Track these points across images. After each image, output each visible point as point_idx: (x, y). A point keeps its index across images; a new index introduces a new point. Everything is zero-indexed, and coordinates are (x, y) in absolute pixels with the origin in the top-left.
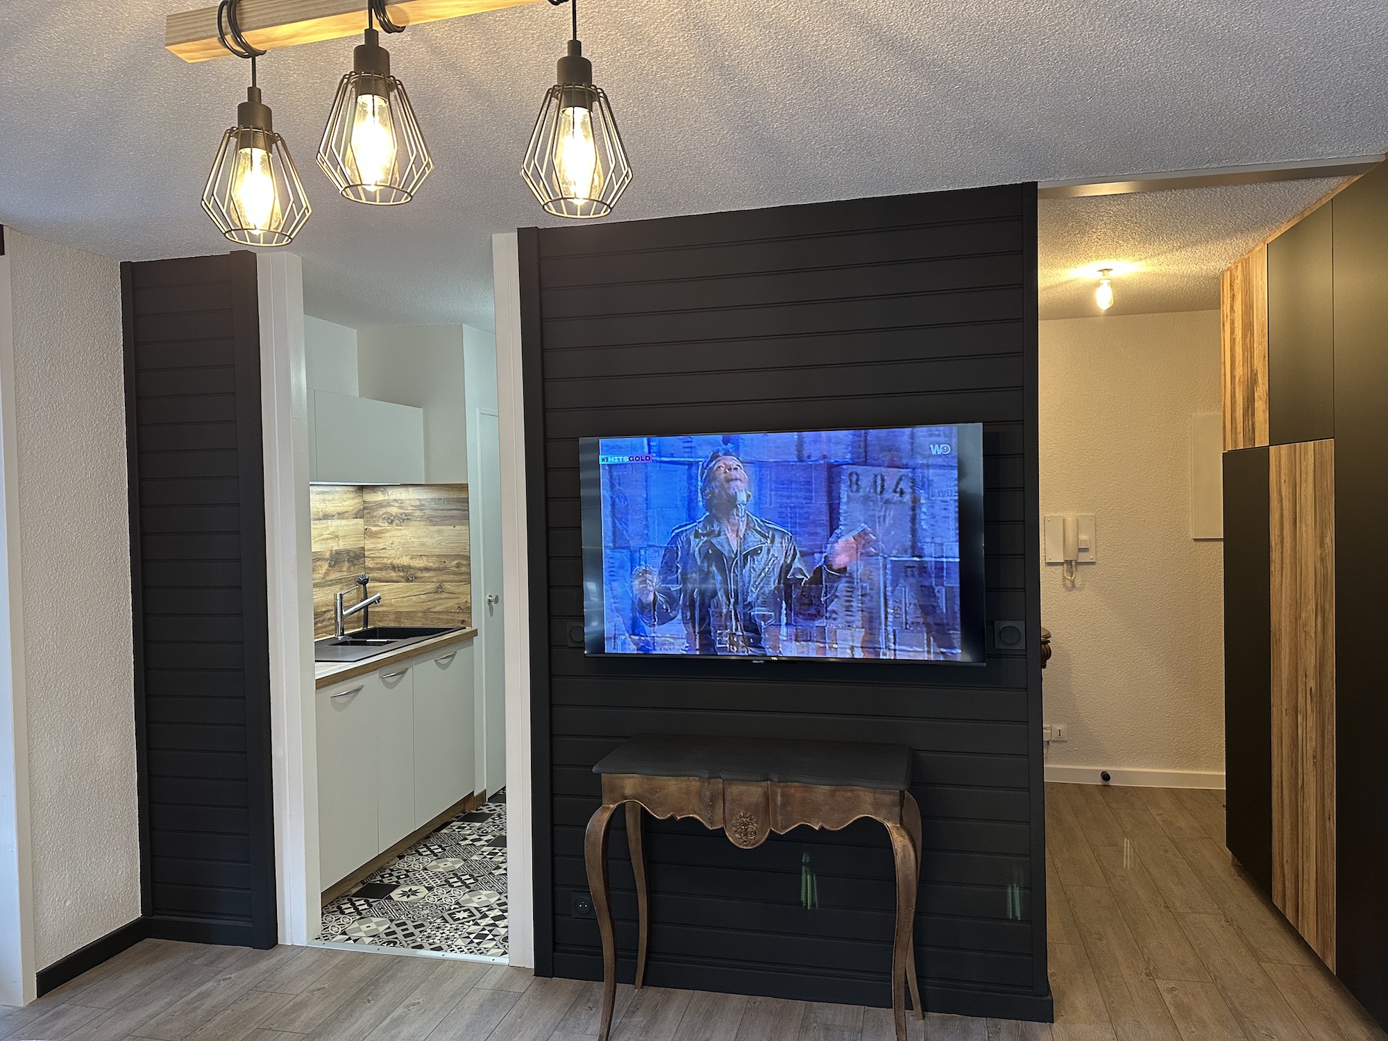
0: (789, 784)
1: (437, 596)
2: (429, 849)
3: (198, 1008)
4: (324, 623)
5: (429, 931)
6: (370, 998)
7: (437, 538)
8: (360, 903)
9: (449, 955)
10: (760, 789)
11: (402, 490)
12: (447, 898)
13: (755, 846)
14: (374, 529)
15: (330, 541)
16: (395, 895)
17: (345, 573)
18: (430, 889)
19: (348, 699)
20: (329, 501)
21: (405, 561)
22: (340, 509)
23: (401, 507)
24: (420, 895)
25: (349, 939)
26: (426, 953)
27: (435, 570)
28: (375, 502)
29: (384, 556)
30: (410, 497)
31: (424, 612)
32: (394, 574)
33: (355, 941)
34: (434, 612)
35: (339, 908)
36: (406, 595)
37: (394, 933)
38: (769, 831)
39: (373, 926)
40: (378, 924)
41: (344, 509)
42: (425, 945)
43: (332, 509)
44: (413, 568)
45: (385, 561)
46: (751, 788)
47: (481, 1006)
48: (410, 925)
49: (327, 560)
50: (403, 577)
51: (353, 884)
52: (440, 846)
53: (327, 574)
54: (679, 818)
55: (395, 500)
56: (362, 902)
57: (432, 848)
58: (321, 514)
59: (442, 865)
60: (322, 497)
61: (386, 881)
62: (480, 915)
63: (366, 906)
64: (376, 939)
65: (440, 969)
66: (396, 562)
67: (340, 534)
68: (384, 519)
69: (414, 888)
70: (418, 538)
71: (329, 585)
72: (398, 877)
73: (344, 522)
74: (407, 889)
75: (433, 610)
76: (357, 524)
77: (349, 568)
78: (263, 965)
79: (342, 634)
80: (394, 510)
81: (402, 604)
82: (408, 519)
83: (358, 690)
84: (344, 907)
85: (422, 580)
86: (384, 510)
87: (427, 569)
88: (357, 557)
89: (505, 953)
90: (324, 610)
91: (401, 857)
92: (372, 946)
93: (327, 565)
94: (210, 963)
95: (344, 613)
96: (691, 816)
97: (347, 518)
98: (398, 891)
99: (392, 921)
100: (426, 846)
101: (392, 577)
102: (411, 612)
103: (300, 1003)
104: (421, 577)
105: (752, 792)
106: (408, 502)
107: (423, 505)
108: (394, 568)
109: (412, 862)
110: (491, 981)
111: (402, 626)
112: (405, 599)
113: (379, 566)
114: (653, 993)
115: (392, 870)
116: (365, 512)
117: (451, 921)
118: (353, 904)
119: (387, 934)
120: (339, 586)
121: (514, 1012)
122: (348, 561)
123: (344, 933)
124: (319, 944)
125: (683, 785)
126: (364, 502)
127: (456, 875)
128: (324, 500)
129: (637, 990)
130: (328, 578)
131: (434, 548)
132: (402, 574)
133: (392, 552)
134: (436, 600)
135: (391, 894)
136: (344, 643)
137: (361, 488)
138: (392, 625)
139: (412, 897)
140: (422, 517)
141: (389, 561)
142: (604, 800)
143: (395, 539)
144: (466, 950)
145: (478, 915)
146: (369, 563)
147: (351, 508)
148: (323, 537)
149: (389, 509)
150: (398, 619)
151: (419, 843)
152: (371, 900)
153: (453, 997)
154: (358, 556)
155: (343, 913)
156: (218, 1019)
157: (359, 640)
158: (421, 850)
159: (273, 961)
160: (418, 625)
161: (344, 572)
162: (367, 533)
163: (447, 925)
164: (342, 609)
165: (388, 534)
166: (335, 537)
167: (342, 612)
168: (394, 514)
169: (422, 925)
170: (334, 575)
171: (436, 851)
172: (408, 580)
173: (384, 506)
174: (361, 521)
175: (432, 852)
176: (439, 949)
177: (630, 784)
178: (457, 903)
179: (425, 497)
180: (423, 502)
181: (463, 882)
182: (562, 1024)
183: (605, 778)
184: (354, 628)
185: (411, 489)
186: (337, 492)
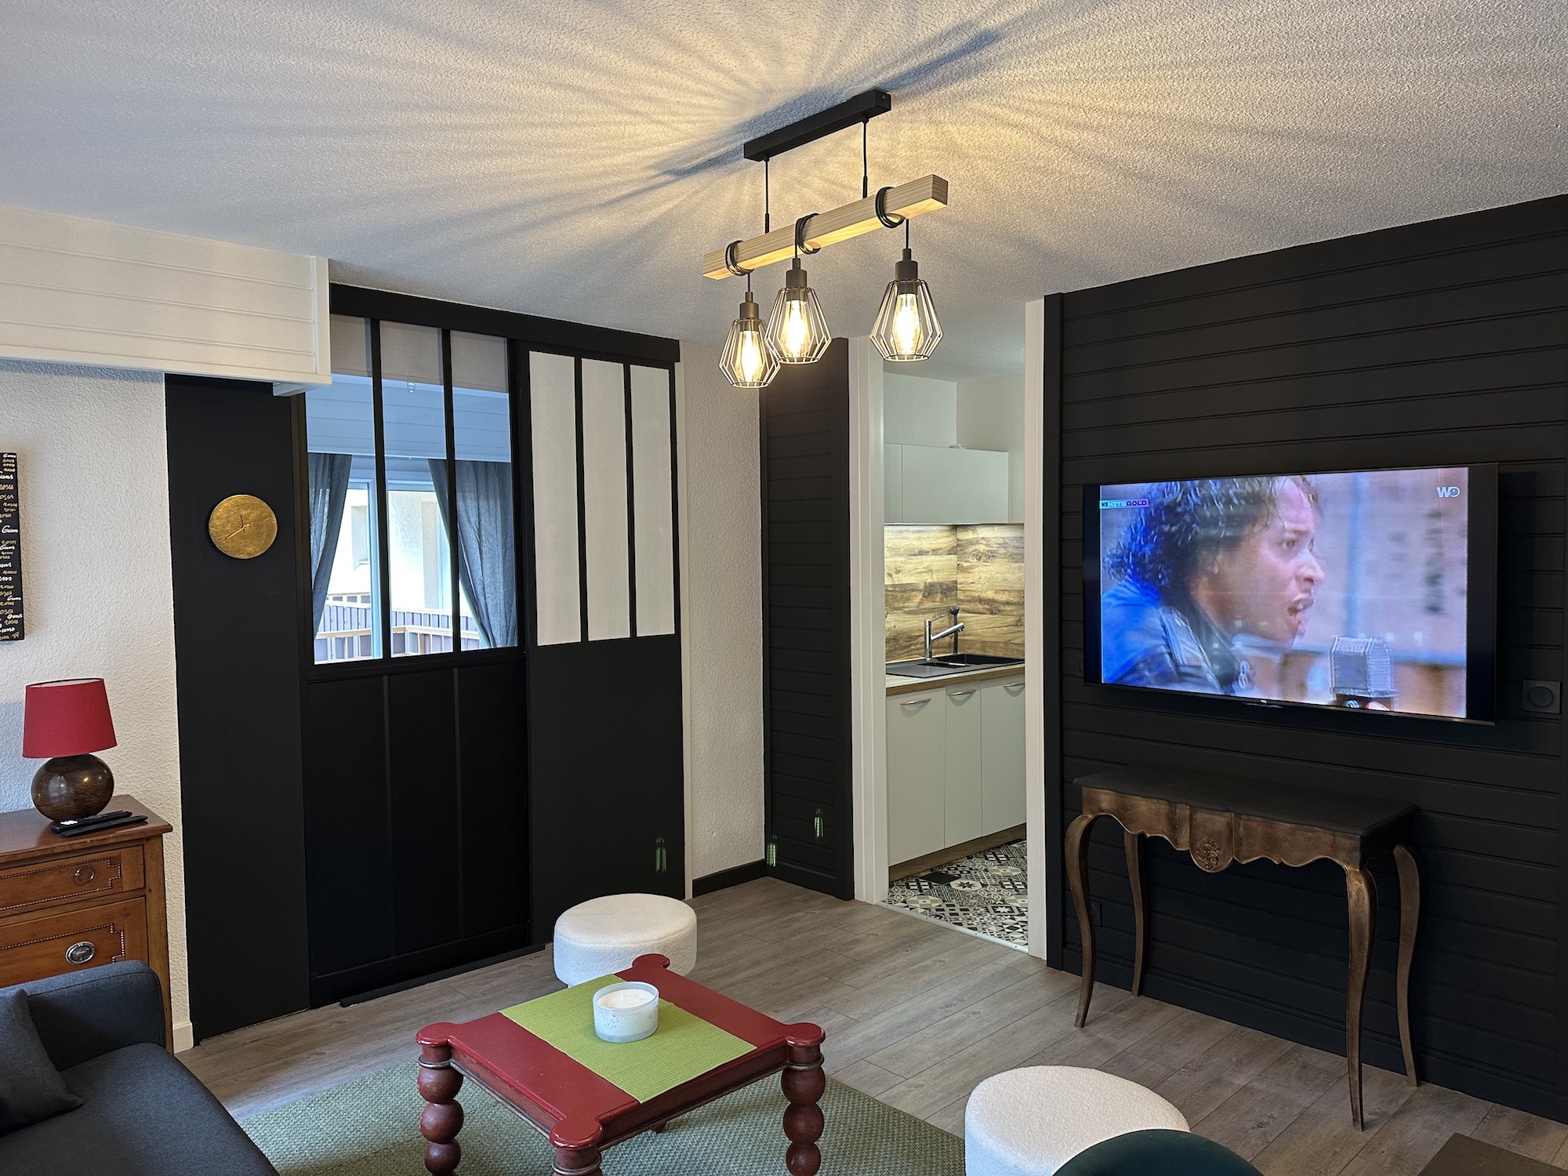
0: (1252, 817)
1: (1017, 629)
2: (996, 856)
3: (789, 926)
4: (918, 646)
5: (971, 915)
6: (909, 949)
7: (1018, 574)
8: (925, 885)
9: (980, 935)
10: (1223, 819)
11: (988, 529)
12: (995, 893)
13: (1217, 871)
14: (965, 564)
15: (924, 574)
16: (954, 884)
17: (938, 604)
18: (984, 885)
19: (915, 709)
20: (924, 539)
21: (990, 595)
22: (934, 547)
23: (987, 545)
24: (974, 889)
25: (907, 907)
26: (964, 929)
27: (1015, 604)
28: (966, 540)
29: (972, 589)
30: (994, 535)
31: (1006, 643)
32: (980, 606)
33: (911, 909)
34: (1014, 644)
35: (907, 884)
36: (991, 626)
37: (943, 910)
38: (1231, 859)
39: (928, 902)
40: (932, 901)
41: (938, 546)
42: (965, 924)
43: (926, 546)
44: (997, 602)
45: (974, 594)
46: (1214, 817)
47: (993, 975)
48: (957, 909)
49: (921, 591)
50: (988, 609)
51: (923, 869)
52: (1006, 856)
53: (920, 603)
54: (1148, 835)
55: (983, 538)
56: (926, 883)
57: (999, 856)
58: (917, 550)
59: (1002, 870)
60: (918, 535)
61: (950, 872)
62: (1018, 913)
63: (928, 887)
64: (928, 911)
65: (972, 943)
66: (983, 595)
67: (934, 568)
68: (974, 555)
69: (971, 882)
70: (1002, 573)
71: (923, 613)
72: (961, 872)
73: (938, 558)
74: (965, 882)
75: (1013, 642)
76: (951, 560)
77: (942, 599)
78: (840, 910)
79: (930, 657)
80: (982, 548)
81: (987, 635)
82: (993, 556)
83: (926, 702)
84: (910, 884)
85: (1004, 613)
86: (974, 547)
87: (1008, 603)
88: (949, 589)
89: (1027, 944)
90: (917, 634)
91: (969, 858)
92: (923, 915)
93: (921, 596)
94: (805, 901)
95: (932, 638)
96: (1160, 835)
97: (941, 554)
98: (958, 882)
99: (944, 901)
100: (994, 853)
101: (979, 609)
102: (995, 642)
103: (858, 940)
104: (1003, 611)
105: (1217, 821)
106: (993, 540)
107: (1007, 543)
108: (981, 600)
109: (978, 863)
110: (1008, 961)
111: (987, 654)
112: (990, 630)
113: (968, 598)
114: (1147, 1002)
115: (958, 866)
116: (958, 549)
117: (992, 911)
118: (918, 884)
119: (937, 910)
120: (933, 615)
121: (1017, 985)
122: (941, 593)
123: (905, 902)
124: (885, 905)
125: (1153, 807)
126: (958, 540)
127: (1011, 880)
128: (920, 538)
129: (1133, 997)
130: (922, 607)
131: (1015, 584)
132: (987, 607)
133: (979, 586)
134: (1015, 632)
135: (951, 883)
136: (931, 664)
137: (955, 527)
138: (979, 653)
139: (967, 889)
140: (1005, 554)
141: (977, 595)
142: (1084, 811)
143: (982, 574)
144: (996, 935)
145: (1017, 912)
146: (961, 596)
147: (945, 545)
148: (918, 570)
149: (978, 547)
150: (983, 648)
151: (989, 850)
152: (933, 884)
153: (973, 964)
154: (951, 588)
155: (908, 888)
156: (799, 936)
157: (942, 663)
158: (988, 856)
159: (848, 909)
160: (1000, 655)
161: (937, 602)
162: (960, 568)
163: (988, 914)
164: (930, 634)
165: (976, 570)
166: (930, 571)
167: (930, 637)
168: (982, 551)
169: (967, 910)
170: (928, 605)
171: (1001, 859)
172: (992, 613)
173: (974, 544)
174: (954, 557)
175: (998, 859)
176: (975, 929)
177: (1106, 800)
178: (1003, 900)
179: (1008, 535)
180: (1007, 541)
181: (1015, 887)
182: (1054, 1003)
183: (1085, 790)
184: (946, 653)
185: (996, 528)
186: (933, 531)
